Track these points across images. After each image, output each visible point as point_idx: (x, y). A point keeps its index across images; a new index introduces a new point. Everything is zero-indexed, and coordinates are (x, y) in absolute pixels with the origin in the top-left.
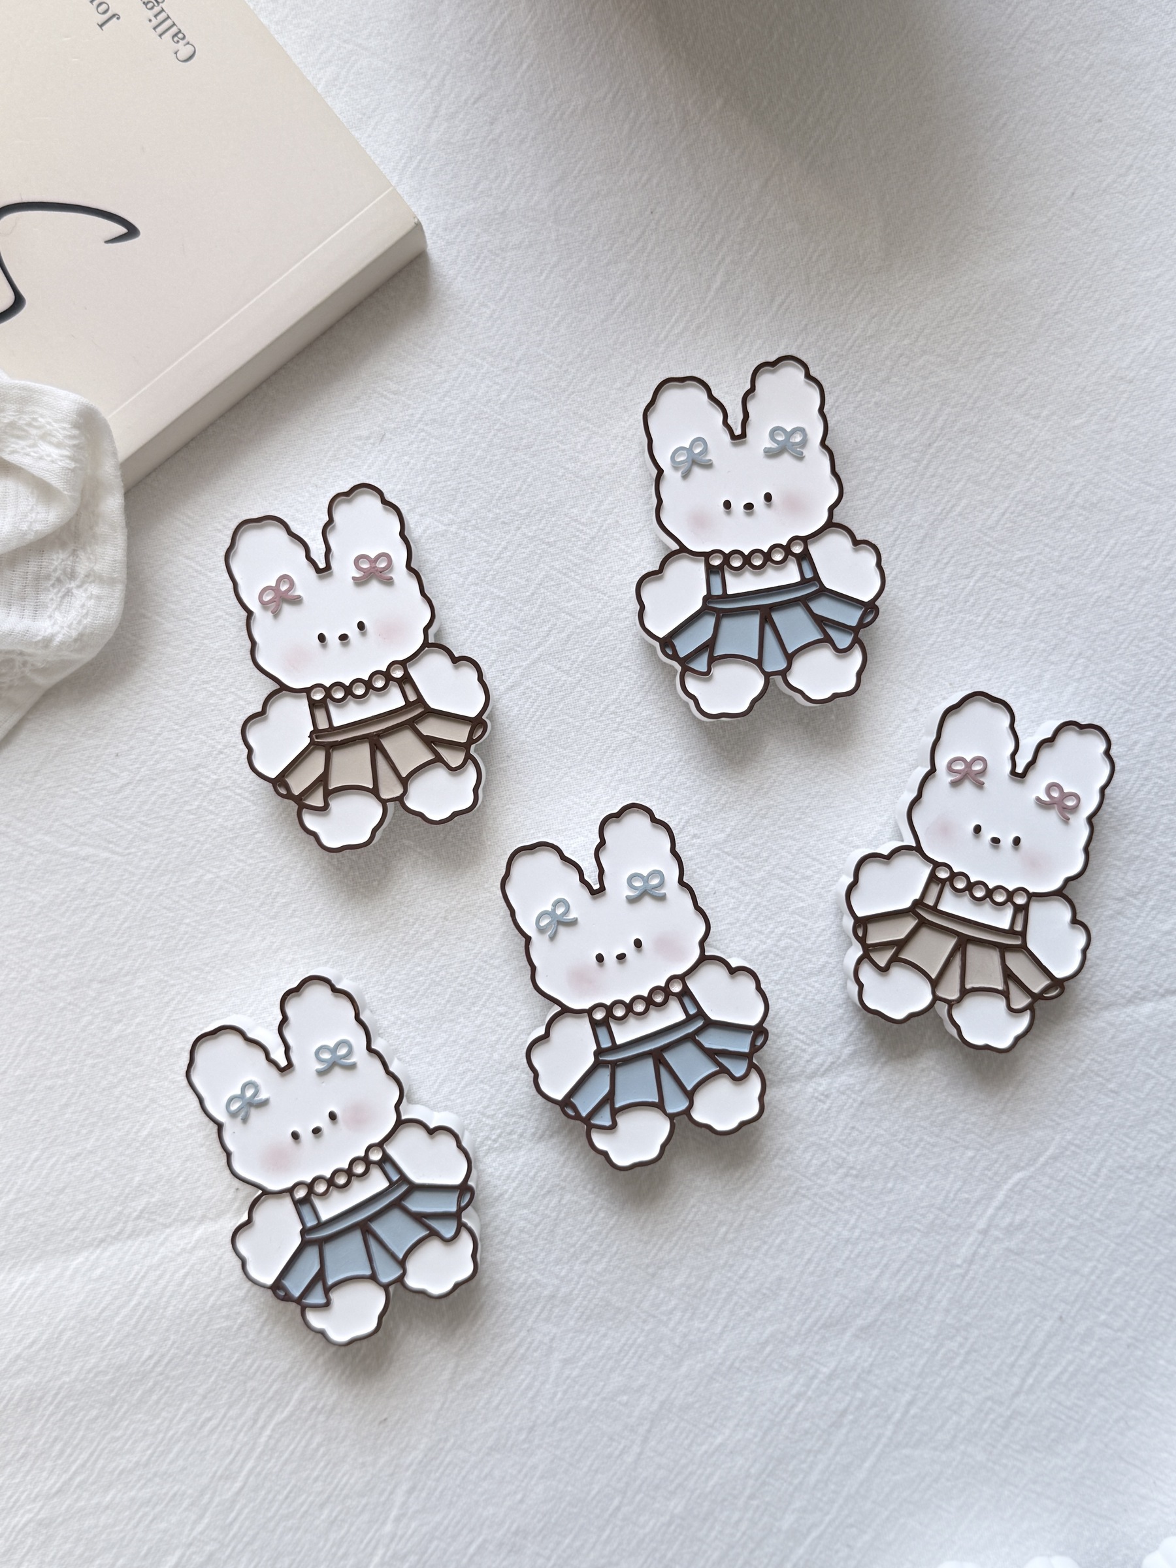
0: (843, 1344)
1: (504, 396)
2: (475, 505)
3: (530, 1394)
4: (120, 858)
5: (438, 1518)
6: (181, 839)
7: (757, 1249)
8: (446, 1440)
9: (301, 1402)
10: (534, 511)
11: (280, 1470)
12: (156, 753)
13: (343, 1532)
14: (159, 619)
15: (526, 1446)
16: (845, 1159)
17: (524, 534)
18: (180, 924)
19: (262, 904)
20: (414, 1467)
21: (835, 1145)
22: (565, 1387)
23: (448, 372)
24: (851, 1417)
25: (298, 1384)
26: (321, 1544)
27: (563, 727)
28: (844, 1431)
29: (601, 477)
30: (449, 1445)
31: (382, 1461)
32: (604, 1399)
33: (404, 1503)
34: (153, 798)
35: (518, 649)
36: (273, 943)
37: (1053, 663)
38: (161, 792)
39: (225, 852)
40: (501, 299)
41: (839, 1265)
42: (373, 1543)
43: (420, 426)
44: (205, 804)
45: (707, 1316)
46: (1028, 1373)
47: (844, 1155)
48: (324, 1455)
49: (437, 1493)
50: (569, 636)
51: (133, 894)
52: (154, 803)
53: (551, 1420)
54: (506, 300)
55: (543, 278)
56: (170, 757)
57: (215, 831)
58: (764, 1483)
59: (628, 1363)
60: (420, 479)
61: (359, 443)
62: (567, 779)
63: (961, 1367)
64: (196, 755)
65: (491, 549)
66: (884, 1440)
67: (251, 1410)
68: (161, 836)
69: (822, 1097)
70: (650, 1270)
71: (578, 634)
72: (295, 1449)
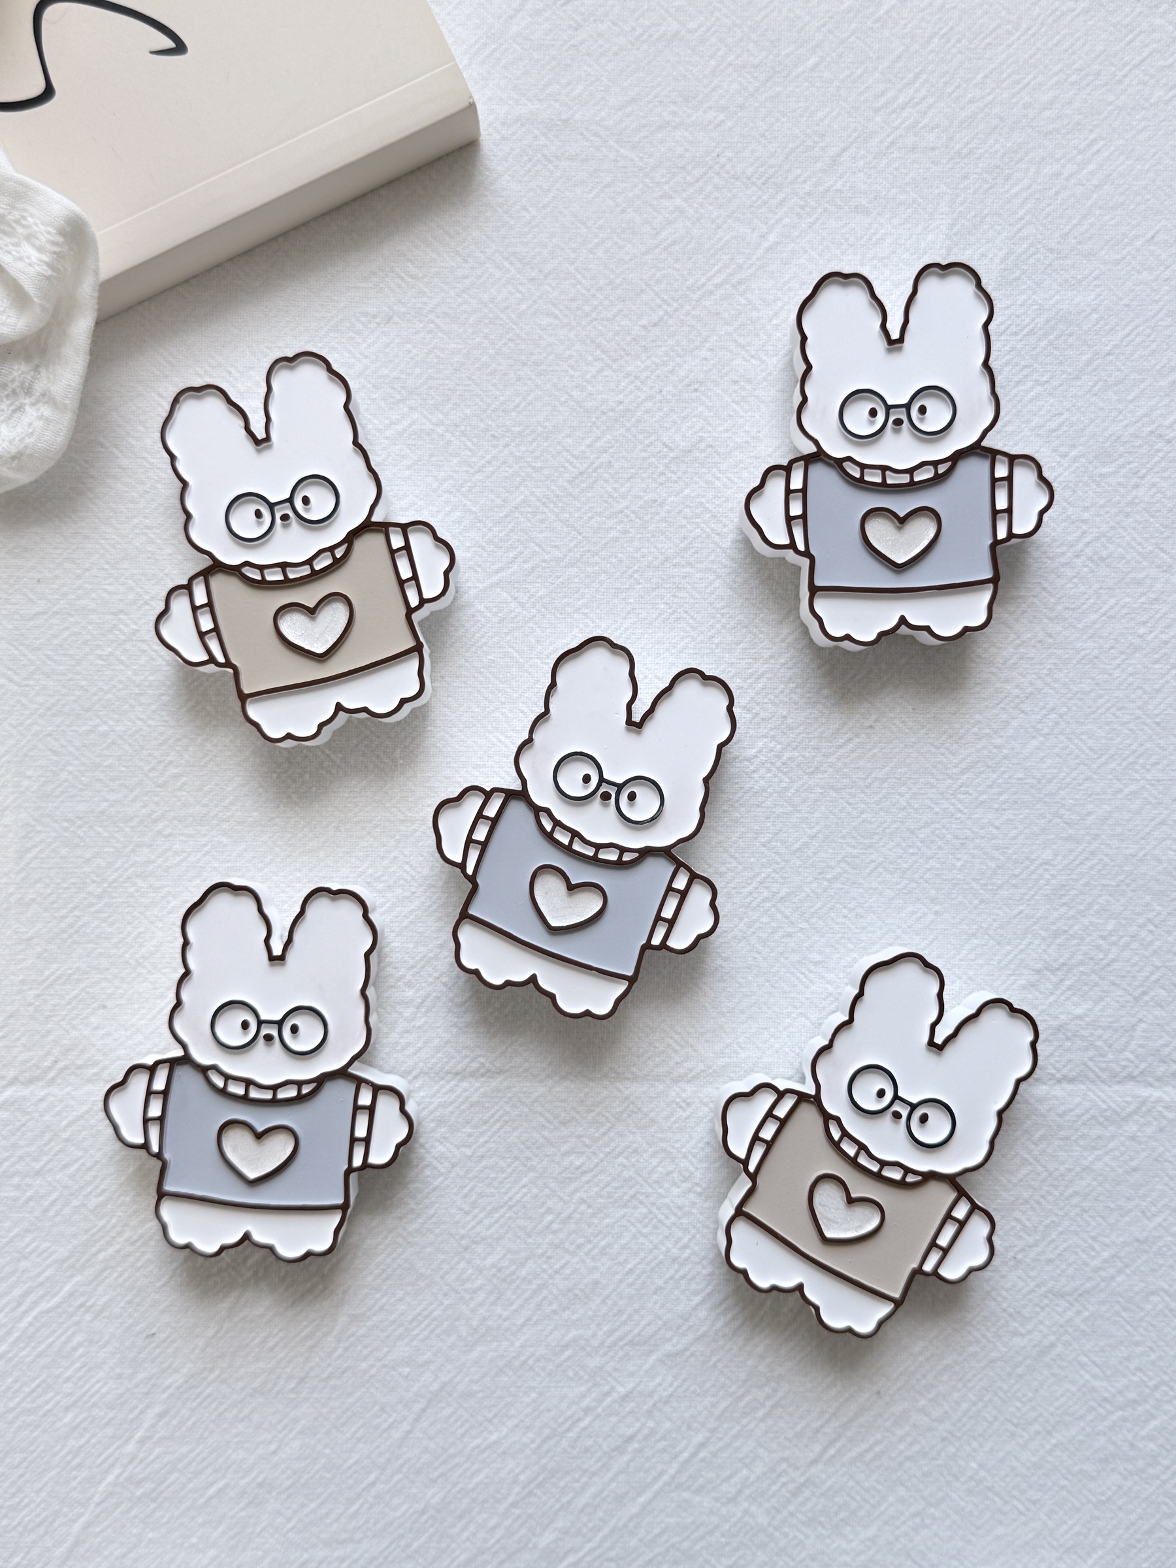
0: (646, 1367)
1: (524, 306)
2: (468, 411)
3: (309, 1343)
4: (15, 688)
5: (184, 1449)
6: (84, 683)
7: (579, 1247)
8: (212, 1370)
9: (71, 1294)
10: (527, 432)
11: (33, 1361)
12: (80, 588)
13: (83, 1441)
14: (116, 452)
15: (293, 1396)
16: (692, 1173)
17: (512, 453)
18: (62, 770)
19: (152, 769)
20: (171, 1391)
21: (685, 1156)
22: (347, 1344)
23: (472, 268)
24: (636, 1445)
25: (72, 1276)
26: (57, 1448)
27: (507, 660)
28: (626, 1458)
29: (604, 413)
30: (213, 1376)
31: (140, 1376)
32: (384, 1366)
33: (153, 1426)
34: (66, 634)
35: (479, 569)
36: (154, 812)
37: (1023, 712)
38: (76, 630)
39: (126, 707)
40: (544, 207)
41: (660, 1282)
42: (110, 1461)
43: (431, 316)
44: (118, 652)
45: (511, 1305)
46: (832, 1443)
47: (692, 1169)
48: (81, 1356)
49: (189, 1423)
50: (533, 569)
51: (21, 728)
52: (66, 639)
53: (325, 1375)
54: (548, 210)
55: (591, 195)
56: (93, 595)
57: (121, 682)
58: (530, 1493)
59: (418, 1334)
60: (418, 371)
61: (364, 319)
62: (498, 714)
63: (763, 1420)
64: (121, 600)
65: (474, 460)
66: (665, 1478)
67: (17, 1292)
68: (64, 674)
69: (683, 1104)
70: (464, 1242)
71: (544, 568)
72: (53, 1342)
